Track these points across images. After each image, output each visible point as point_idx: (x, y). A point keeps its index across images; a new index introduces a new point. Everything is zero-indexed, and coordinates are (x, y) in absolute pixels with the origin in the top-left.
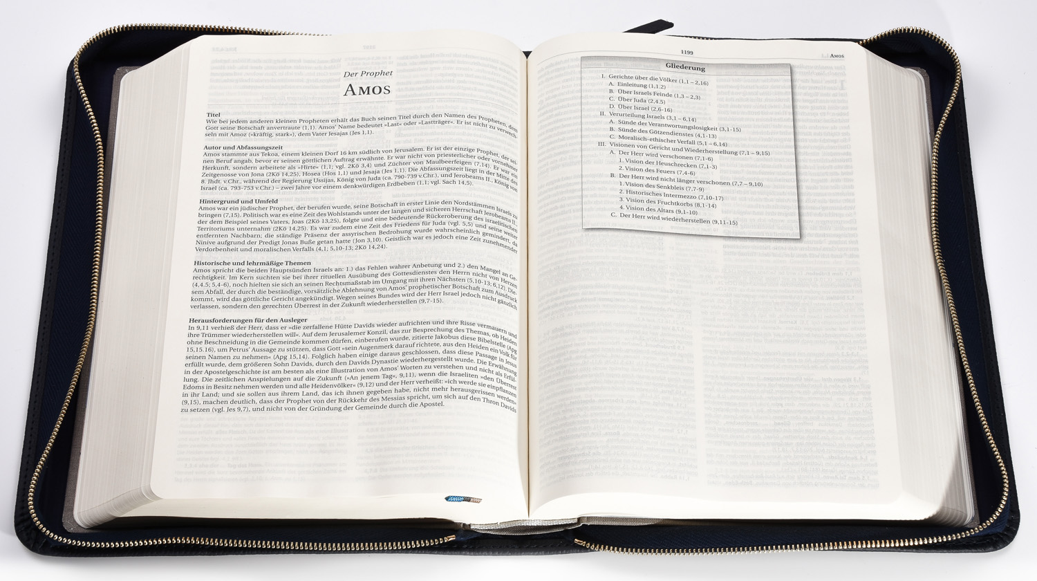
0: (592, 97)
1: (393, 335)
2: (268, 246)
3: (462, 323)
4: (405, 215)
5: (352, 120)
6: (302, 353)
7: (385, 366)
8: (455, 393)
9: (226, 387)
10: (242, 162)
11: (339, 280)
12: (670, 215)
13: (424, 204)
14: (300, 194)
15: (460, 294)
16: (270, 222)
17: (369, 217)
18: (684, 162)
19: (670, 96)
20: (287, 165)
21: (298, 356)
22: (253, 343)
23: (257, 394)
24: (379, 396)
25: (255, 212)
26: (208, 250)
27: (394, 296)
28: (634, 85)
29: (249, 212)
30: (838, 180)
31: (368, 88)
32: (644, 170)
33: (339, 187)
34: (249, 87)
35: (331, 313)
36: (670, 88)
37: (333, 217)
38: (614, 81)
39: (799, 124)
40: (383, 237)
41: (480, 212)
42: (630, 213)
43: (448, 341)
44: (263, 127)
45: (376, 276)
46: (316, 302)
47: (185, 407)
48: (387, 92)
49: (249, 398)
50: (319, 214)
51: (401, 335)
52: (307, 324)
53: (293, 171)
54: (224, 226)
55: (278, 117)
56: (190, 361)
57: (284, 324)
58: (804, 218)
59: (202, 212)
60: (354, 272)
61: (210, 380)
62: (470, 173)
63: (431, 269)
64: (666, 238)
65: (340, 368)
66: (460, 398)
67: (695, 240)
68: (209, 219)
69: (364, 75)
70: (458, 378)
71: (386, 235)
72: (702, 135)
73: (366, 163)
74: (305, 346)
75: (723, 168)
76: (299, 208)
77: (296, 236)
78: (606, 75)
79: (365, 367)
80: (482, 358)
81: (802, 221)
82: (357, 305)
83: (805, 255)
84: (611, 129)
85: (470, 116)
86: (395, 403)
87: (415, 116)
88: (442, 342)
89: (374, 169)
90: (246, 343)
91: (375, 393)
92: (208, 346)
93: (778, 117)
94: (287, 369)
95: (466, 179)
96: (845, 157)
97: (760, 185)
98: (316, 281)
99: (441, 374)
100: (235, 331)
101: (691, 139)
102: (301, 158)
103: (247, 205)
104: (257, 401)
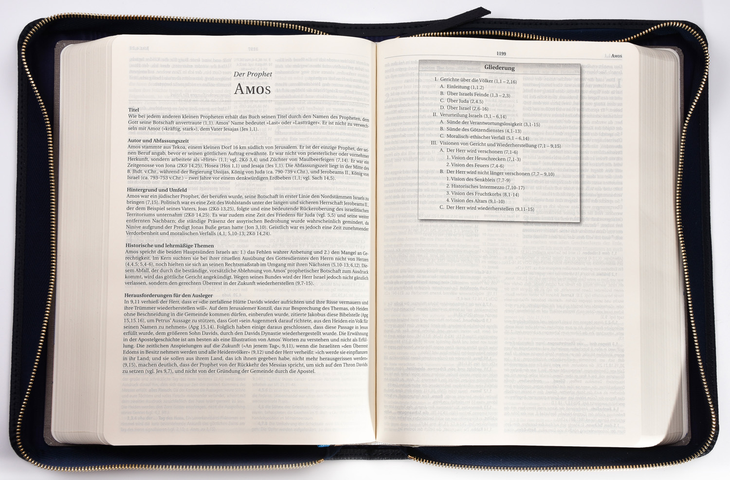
0: (427, 99)
1: (277, 312)
2: (180, 231)
3: (328, 302)
4: (284, 206)
5: (242, 117)
6: (210, 324)
7: (271, 337)
8: (322, 362)
9: (155, 352)
10: (158, 154)
11: (236, 262)
12: (484, 205)
13: (298, 197)
14: (203, 184)
15: (326, 277)
16: (181, 209)
17: (256, 206)
18: (496, 156)
19: (487, 95)
20: (193, 157)
21: (207, 327)
22: (173, 314)
23: (178, 358)
24: (267, 362)
25: (170, 200)
26: (136, 233)
27: (277, 277)
28: (460, 87)
29: (165, 200)
30: (611, 171)
31: (253, 87)
32: (465, 165)
33: (233, 178)
34: (160, 84)
35: (230, 290)
36: (488, 88)
37: (230, 206)
38: (445, 84)
39: (584, 119)
40: (267, 225)
41: (341, 203)
42: (454, 205)
43: (318, 318)
44: (172, 122)
45: (263, 259)
46: (219, 281)
47: (126, 369)
48: (268, 92)
49: (172, 362)
50: (219, 203)
51: (283, 312)
52: (213, 299)
53: (197, 162)
54: (147, 212)
55: (184, 113)
56: (127, 330)
57: (195, 299)
58: (584, 204)
59: (130, 199)
60: (247, 255)
61: (143, 346)
62: (333, 169)
63: (304, 255)
64: (481, 225)
65: (238, 337)
66: (327, 365)
67: (502, 225)
68: (135, 206)
69: (250, 76)
70: (325, 350)
71: (270, 224)
72: (510, 131)
73: (253, 157)
74: (212, 318)
75: (526, 160)
76: (203, 196)
77: (203, 222)
78: (438, 78)
79: (257, 337)
80: (342, 330)
81: (582, 207)
82: (250, 284)
83: (583, 237)
84: (442, 129)
85: (333, 117)
86: (280, 369)
87: (290, 117)
88: (313, 318)
89: (259, 163)
90: (168, 315)
91: (265, 359)
92: (140, 317)
93: (569, 113)
94: (200, 337)
95: (330, 175)
96: (618, 150)
97: (552, 174)
98: (218, 262)
99: (313, 346)
100: (159, 305)
101: (501, 134)
102: (203, 150)
103: (163, 193)
104: (178, 365)
